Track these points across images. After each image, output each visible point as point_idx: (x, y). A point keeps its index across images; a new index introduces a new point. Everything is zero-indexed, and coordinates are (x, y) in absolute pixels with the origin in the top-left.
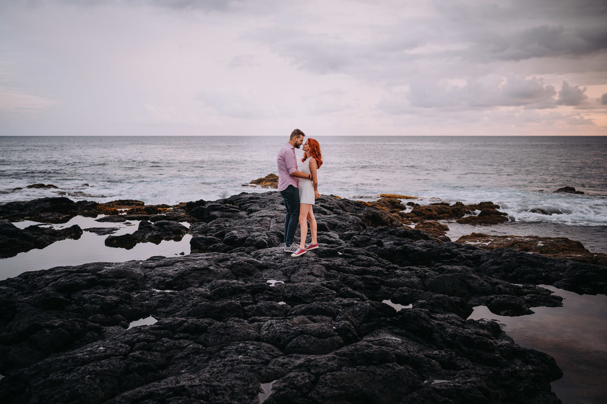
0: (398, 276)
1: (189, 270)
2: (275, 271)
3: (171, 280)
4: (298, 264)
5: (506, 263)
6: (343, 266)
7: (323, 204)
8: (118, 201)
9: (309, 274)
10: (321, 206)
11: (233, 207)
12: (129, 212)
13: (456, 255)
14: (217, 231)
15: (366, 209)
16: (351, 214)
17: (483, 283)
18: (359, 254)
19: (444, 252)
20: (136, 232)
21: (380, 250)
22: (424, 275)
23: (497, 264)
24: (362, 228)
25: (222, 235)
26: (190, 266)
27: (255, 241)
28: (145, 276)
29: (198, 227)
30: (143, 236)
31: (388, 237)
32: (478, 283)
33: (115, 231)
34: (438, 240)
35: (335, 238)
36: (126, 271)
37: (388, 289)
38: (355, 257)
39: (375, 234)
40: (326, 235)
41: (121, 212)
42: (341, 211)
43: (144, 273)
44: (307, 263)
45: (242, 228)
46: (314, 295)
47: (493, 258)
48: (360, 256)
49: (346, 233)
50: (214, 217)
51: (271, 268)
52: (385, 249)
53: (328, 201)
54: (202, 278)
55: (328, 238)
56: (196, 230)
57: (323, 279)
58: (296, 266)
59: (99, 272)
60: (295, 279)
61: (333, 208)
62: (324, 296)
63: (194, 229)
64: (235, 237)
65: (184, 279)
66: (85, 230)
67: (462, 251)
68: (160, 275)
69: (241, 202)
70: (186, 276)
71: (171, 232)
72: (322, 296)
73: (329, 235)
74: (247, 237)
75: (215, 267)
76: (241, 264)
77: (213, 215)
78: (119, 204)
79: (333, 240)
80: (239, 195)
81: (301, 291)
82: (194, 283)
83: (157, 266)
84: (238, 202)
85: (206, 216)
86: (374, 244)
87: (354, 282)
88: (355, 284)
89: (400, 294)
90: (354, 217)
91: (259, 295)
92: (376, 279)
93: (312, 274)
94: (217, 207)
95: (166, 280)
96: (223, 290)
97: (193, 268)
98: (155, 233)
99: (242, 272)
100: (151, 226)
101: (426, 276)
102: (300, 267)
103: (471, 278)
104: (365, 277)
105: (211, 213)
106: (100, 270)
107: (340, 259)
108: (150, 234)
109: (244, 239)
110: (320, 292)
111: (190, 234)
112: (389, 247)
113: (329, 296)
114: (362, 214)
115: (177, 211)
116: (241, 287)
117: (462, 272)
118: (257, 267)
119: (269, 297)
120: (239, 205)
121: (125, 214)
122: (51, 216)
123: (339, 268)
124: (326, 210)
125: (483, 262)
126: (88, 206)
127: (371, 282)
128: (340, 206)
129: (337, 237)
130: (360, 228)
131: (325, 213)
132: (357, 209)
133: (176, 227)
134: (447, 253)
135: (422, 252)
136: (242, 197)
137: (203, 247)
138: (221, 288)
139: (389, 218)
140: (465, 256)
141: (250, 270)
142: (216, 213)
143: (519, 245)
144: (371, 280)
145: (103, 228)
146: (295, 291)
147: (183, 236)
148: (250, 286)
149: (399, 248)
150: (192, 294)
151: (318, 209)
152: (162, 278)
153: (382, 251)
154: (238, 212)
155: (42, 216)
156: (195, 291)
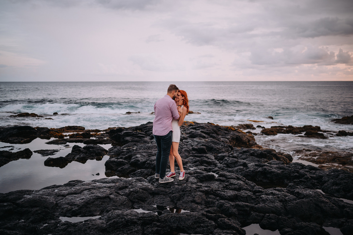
0: (264, 201)
1: (93, 199)
2: (165, 197)
3: (77, 208)
4: (183, 191)
5: (344, 184)
6: (219, 191)
7: (203, 130)
8: (68, 127)
9: (192, 202)
10: (202, 132)
11: (141, 134)
12: (71, 136)
13: (303, 175)
14: (127, 154)
15: (232, 133)
16: (222, 137)
17: (333, 206)
18: (231, 178)
19: (293, 172)
20: (69, 154)
21: (246, 172)
22: (285, 199)
23: (337, 184)
24: (230, 149)
25: (130, 157)
26: (94, 194)
27: (152, 164)
28: (57, 204)
29: (114, 150)
30: (74, 157)
31: (250, 158)
32: (329, 207)
33: (56, 153)
34: (283, 158)
35: (212, 159)
36: (40, 200)
37: (257, 215)
38: (228, 182)
39: (240, 155)
40: (205, 157)
41: (66, 136)
42: (215, 135)
43: (56, 202)
44: (190, 191)
45: (145, 152)
46: (195, 226)
47: (332, 179)
48: (232, 181)
49: (219, 155)
50: (127, 142)
51: (161, 194)
52: (249, 170)
53: (206, 128)
54: (103, 206)
55: (206, 159)
56: (113, 153)
57: (203, 206)
58: (181, 193)
59: (18, 202)
60: (180, 206)
61: (210, 133)
62: (205, 227)
63: (111, 151)
64: (138, 160)
65: (87, 207)
66: (35, 152)
67: (307, 171)
68: (68, 204)
69: (147, 129)
70: (90, 204)
71: (94, 155)
72: (203, 227)
73: (207, 157)
74: (147, 161)
75: (115, 195)
76: (136, 192)
77: (126, 140)
78: (68, 129)
79: (210, 161)
80: (146, 124)
81: (185, 222)
82: (95, 211)
83: (68, 194)
84: (145, 129)
85: (122, 140)
86: (241, 165)
87: (229, 209)
88: (230, 211)
89: (268, 221)
90: (224, 139)
91: (148, 228)
92: (247, 206)
93: (194, 201)
94: (130, 134)
95: (73, 208)
96: (116, 223)
97: (97, 196)
98: (82, 156)
99: (137, 199)
100: (80, 150)
101: (286, 200)
102: (184, 194)
103: (323, 202)
104: (238, 204)
105: (125, 138)
106: (20, 199)
107: (217, 183)
108: (78, 156)
109: (145, 162)
110: (200, 223)
111: (108, 155)
112: (252, 169)
113: (209, 228)
114: (229, 137)
115: (104, 136)
116: (133, 219)
117: (315, 197)
118: (150, 194)
119: (157, 230)
120: (145, 131)
121: (68, 137)
122: (16, 140)
123: (216, 193)
124: (204, 135)
125: (325, 182)
126: (44, 132)
127: (243, 209)
128: (214, 131)
129: (213, 158)
130: (229, 149)
131: (204, 137)
132: (226, 133)
133: (98, 150)
134: (296, 174)
135: (278, 174)
136: (148, 125)
137: (114, 168)
138: (115, 220)
139: (247, 139)
140: (310, 176)
141: (144, 197)
142: (128, 138)
143: (339, 160)
144: (243, 206)
145: (48, 150)
146: (179, 222)
147: (103, 157)
148: (141, 217)
149: (260, 169)
150: (89, 228)
151: (199, 134)
152: (69, 207)
153: (247, 172)
154: (144, 137)
155: (10, 139)
156: (93, 225)
